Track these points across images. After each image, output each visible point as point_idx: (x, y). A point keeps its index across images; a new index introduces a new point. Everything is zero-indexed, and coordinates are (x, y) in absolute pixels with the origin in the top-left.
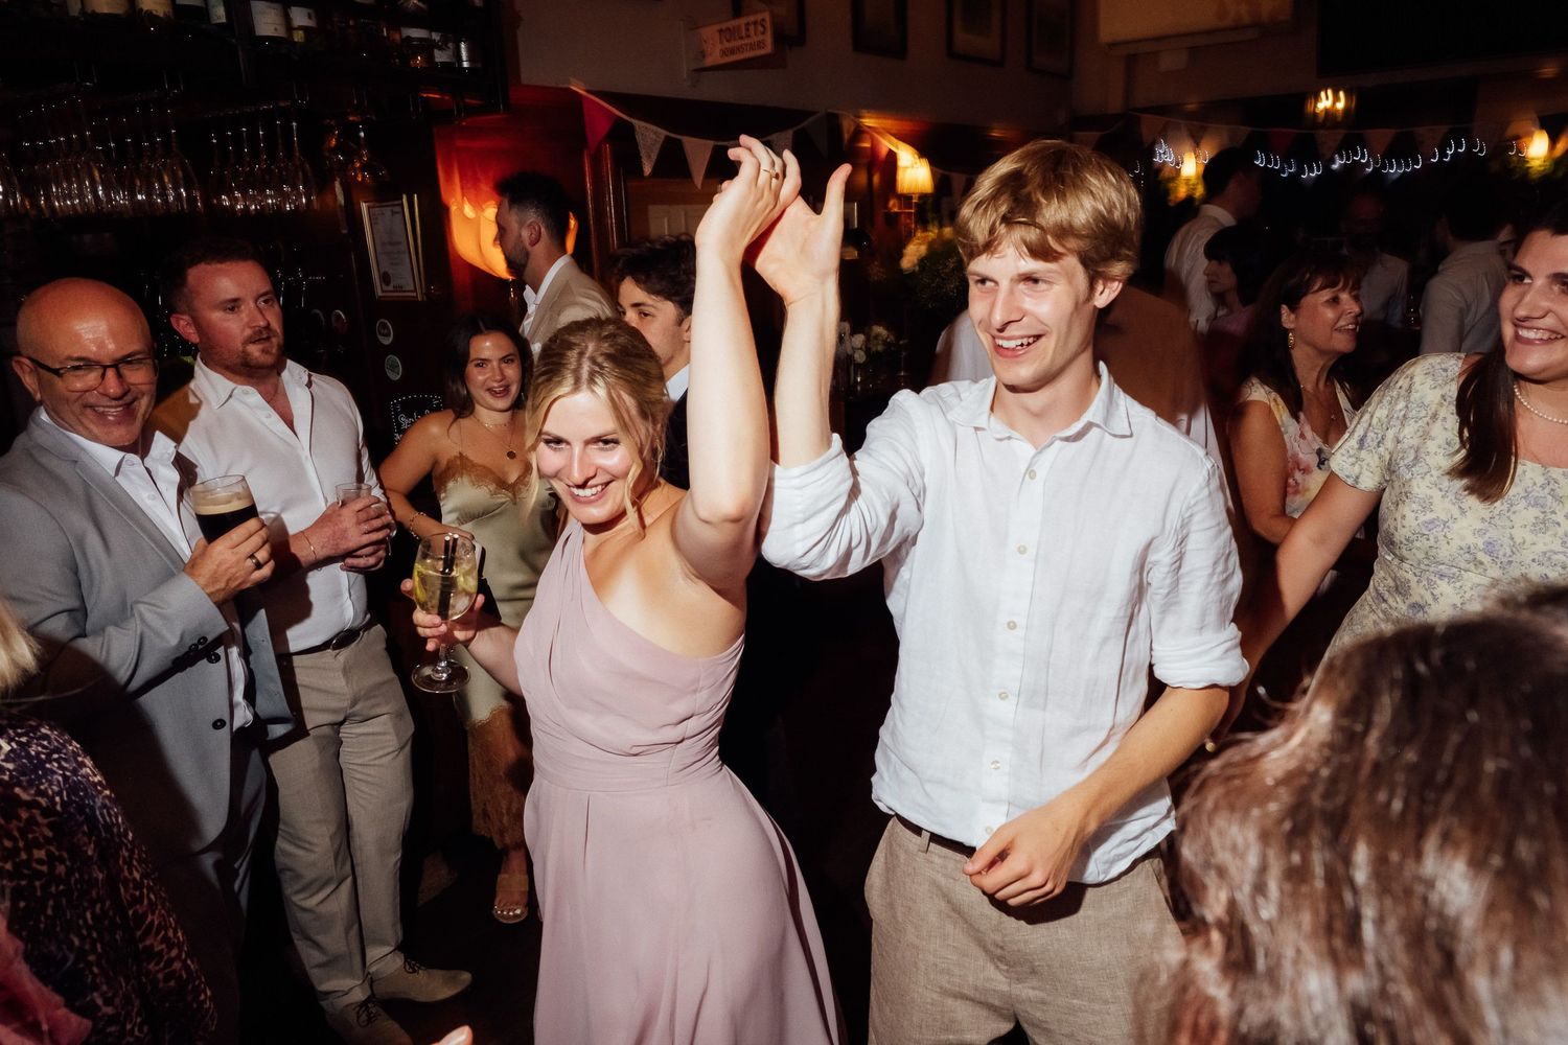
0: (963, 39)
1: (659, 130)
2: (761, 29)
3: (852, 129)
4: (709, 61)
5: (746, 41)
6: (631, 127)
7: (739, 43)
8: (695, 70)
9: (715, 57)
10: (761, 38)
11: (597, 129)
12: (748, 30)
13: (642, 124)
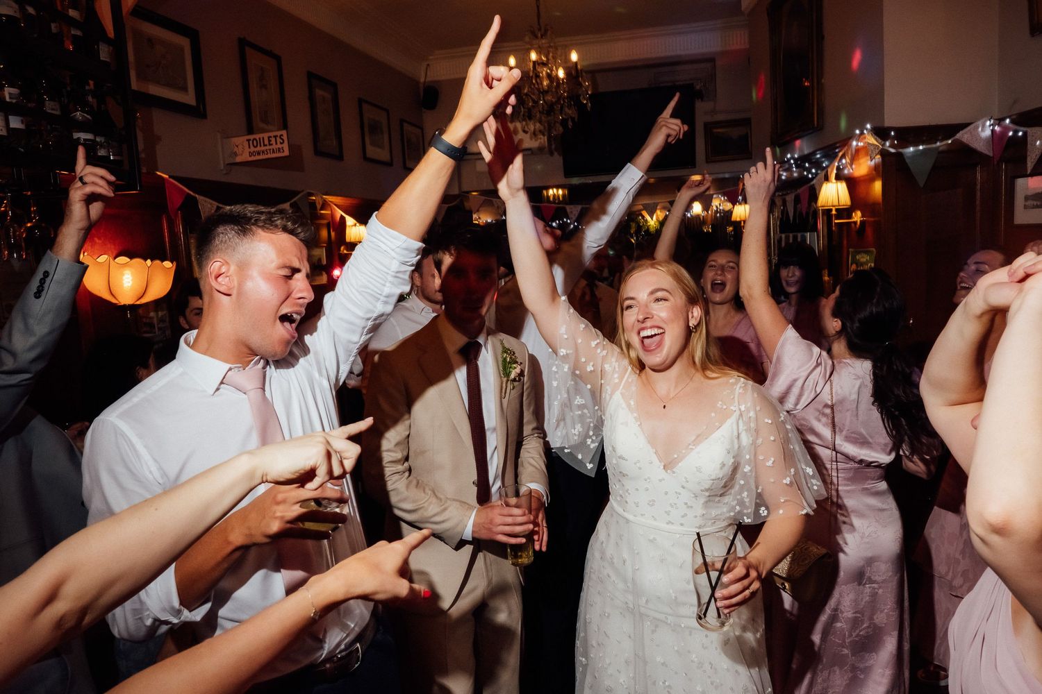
0: (372, 151)
1: (214, 202)
2: (278, 140)
3: (321, 203)
4: (238, 159)
5: (268, 147)
6: (195, 201)
7: (263, 148)
8: (228, 164)
9: (244, 157)
10: (279, 146)
11: (175, 201)
12: (269, 141)
13: (202, 198)
